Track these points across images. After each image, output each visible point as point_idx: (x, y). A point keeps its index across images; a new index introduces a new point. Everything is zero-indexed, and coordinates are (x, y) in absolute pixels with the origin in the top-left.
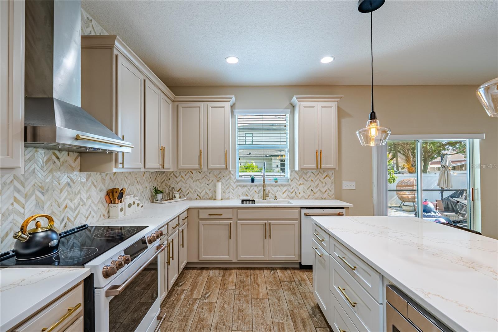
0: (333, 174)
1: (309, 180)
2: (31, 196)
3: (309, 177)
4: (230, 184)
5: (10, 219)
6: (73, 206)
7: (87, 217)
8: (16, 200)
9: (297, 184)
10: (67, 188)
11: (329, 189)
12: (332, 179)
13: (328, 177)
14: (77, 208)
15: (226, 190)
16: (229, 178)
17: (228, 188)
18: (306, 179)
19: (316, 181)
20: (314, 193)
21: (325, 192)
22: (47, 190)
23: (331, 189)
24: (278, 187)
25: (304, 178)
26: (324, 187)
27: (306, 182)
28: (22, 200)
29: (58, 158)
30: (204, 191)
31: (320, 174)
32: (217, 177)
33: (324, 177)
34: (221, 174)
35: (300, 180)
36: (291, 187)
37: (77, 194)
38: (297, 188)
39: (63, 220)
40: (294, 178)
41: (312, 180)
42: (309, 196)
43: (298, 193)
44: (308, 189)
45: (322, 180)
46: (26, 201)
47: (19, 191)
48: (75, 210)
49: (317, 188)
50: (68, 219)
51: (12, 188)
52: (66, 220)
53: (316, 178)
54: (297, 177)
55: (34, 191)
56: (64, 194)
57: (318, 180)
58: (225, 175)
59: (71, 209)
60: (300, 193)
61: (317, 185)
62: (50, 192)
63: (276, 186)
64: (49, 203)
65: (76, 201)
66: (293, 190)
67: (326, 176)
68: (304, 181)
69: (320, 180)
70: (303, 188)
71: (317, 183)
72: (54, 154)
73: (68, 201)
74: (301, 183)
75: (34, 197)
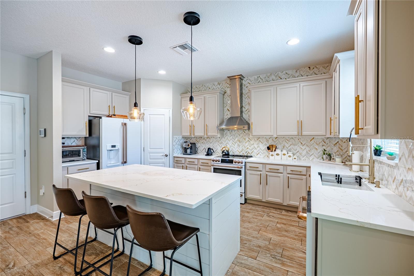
2: (236, 143)
5: (232, 148)
6: (250, 149)
7: (257, 154)
8: (233, 143)
10: (248, 142)
14: (252, 149)
22: (241, 142)
28: (234, 144)
29: (245, 132)
37: (252, 145)
39: (246, 152)
46: (235, 144)
47: (233, 141)
48: (252, 150)
50: (248, 152)
51: (232, 140)
52: (247, 152)
55: (237, 142)
56: (247, 144)
59: (249, 149)
62: (242, 143)
64: (241, 146)
65: (252, 147)
72: (243, 131)
73: (248, 146)
75: (237, 143)
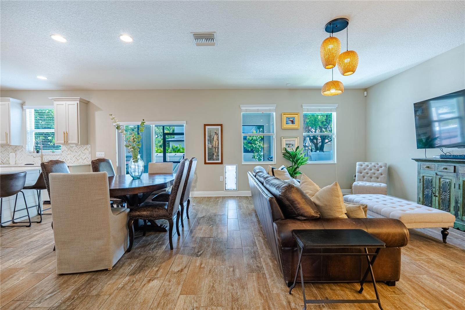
0: (90, 147)
1: (74, 151)
3: (74, 149)
4: (23, 155)
9: (66, 154)
11: (87, 157)
12: (89, 150)
13: (87, 149)
15: (20, 158)
16: (22, 151)
17: (21, 157)
18: (72, 151)
19: (78, 152)
20: (78, 160)
21: (85, 159)
23: (88, 157)
24: (54, 156)
25: (71, 150)
26: (84, 156)
27: (72, 153)
30: (6, 159)
31: (81, 147)
32: (14, 150)
33: (84, 149)
34: (16, 148)
35: (68, 151)
36: (63, 156)
38: (66, 156)
40: (64, 150)
41: (76, 151)
42: (74, 162)
43: (67, 160)
44: (73, 157)
45: (83, 151)
49: (79, 157)
53: (79, 150)
54: (67, 150)
57: (80, 151)
58: (19, 148)
60: (68, 160)
61: (80, 155)
63: (53, 155)
66: (63, 158)
67: (86, 149)
68: (71, 152)
69: (81, 152)
70: (70, 156)
71: (79, 153)
74: (69, 153)
